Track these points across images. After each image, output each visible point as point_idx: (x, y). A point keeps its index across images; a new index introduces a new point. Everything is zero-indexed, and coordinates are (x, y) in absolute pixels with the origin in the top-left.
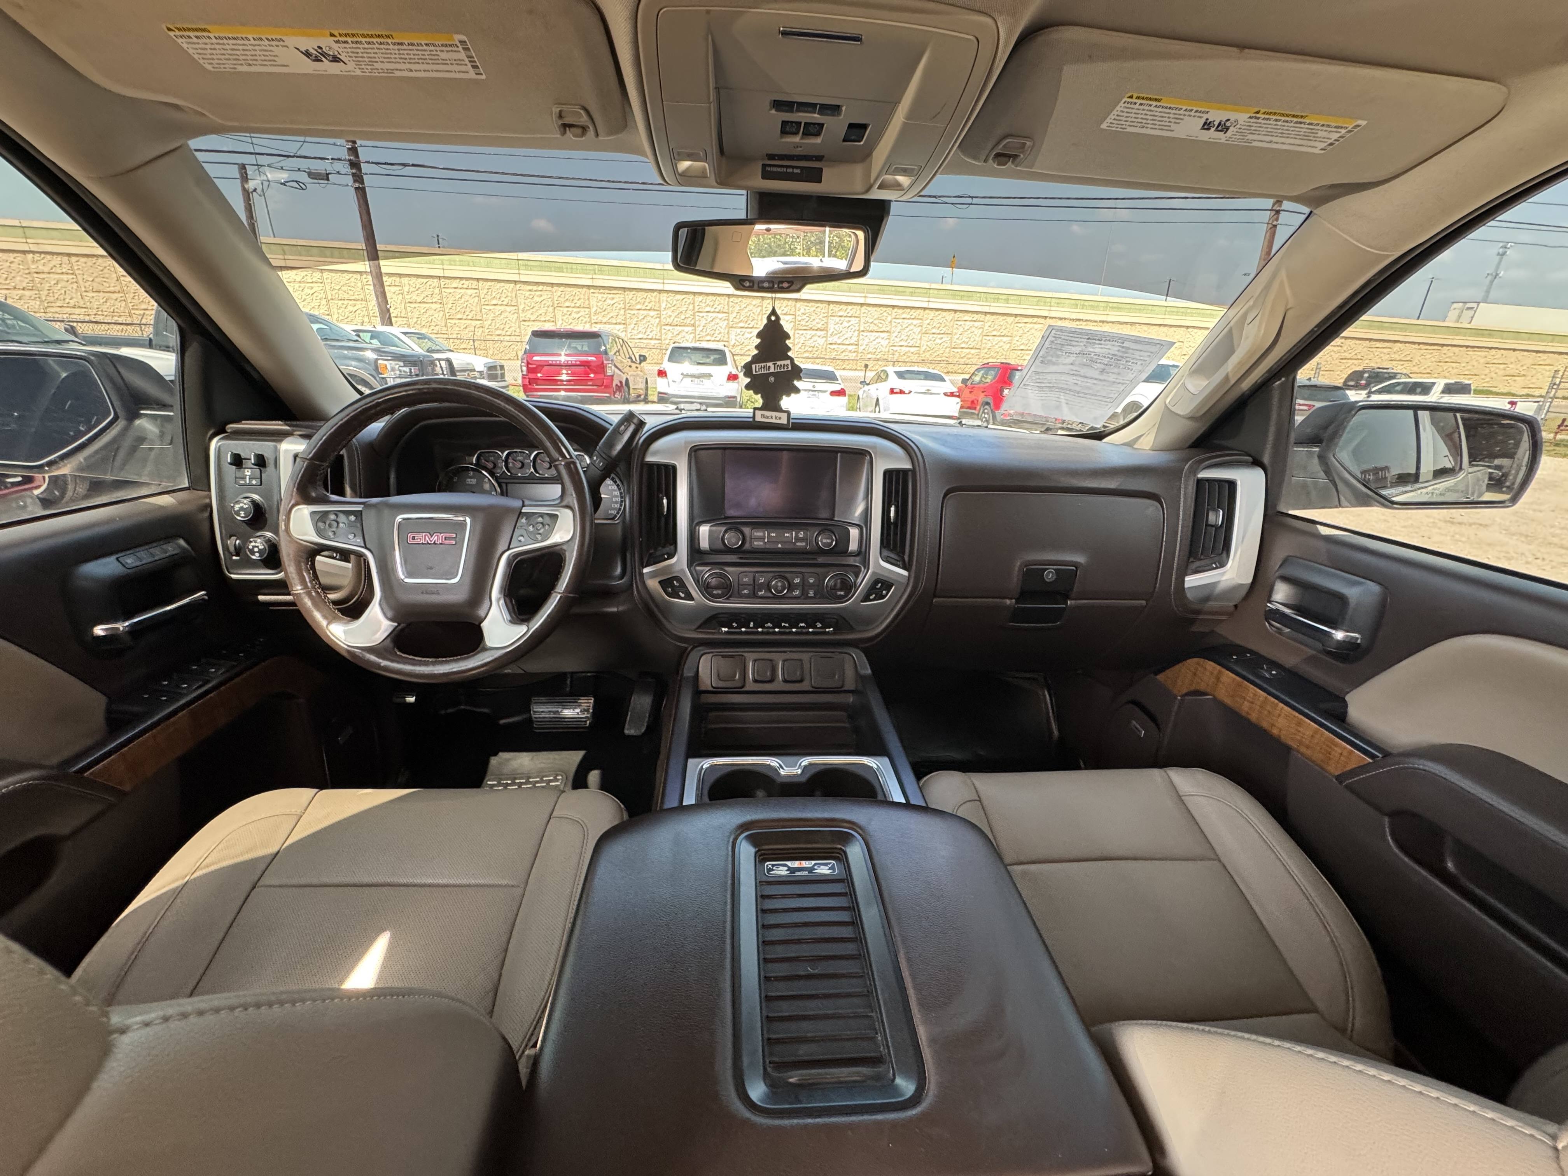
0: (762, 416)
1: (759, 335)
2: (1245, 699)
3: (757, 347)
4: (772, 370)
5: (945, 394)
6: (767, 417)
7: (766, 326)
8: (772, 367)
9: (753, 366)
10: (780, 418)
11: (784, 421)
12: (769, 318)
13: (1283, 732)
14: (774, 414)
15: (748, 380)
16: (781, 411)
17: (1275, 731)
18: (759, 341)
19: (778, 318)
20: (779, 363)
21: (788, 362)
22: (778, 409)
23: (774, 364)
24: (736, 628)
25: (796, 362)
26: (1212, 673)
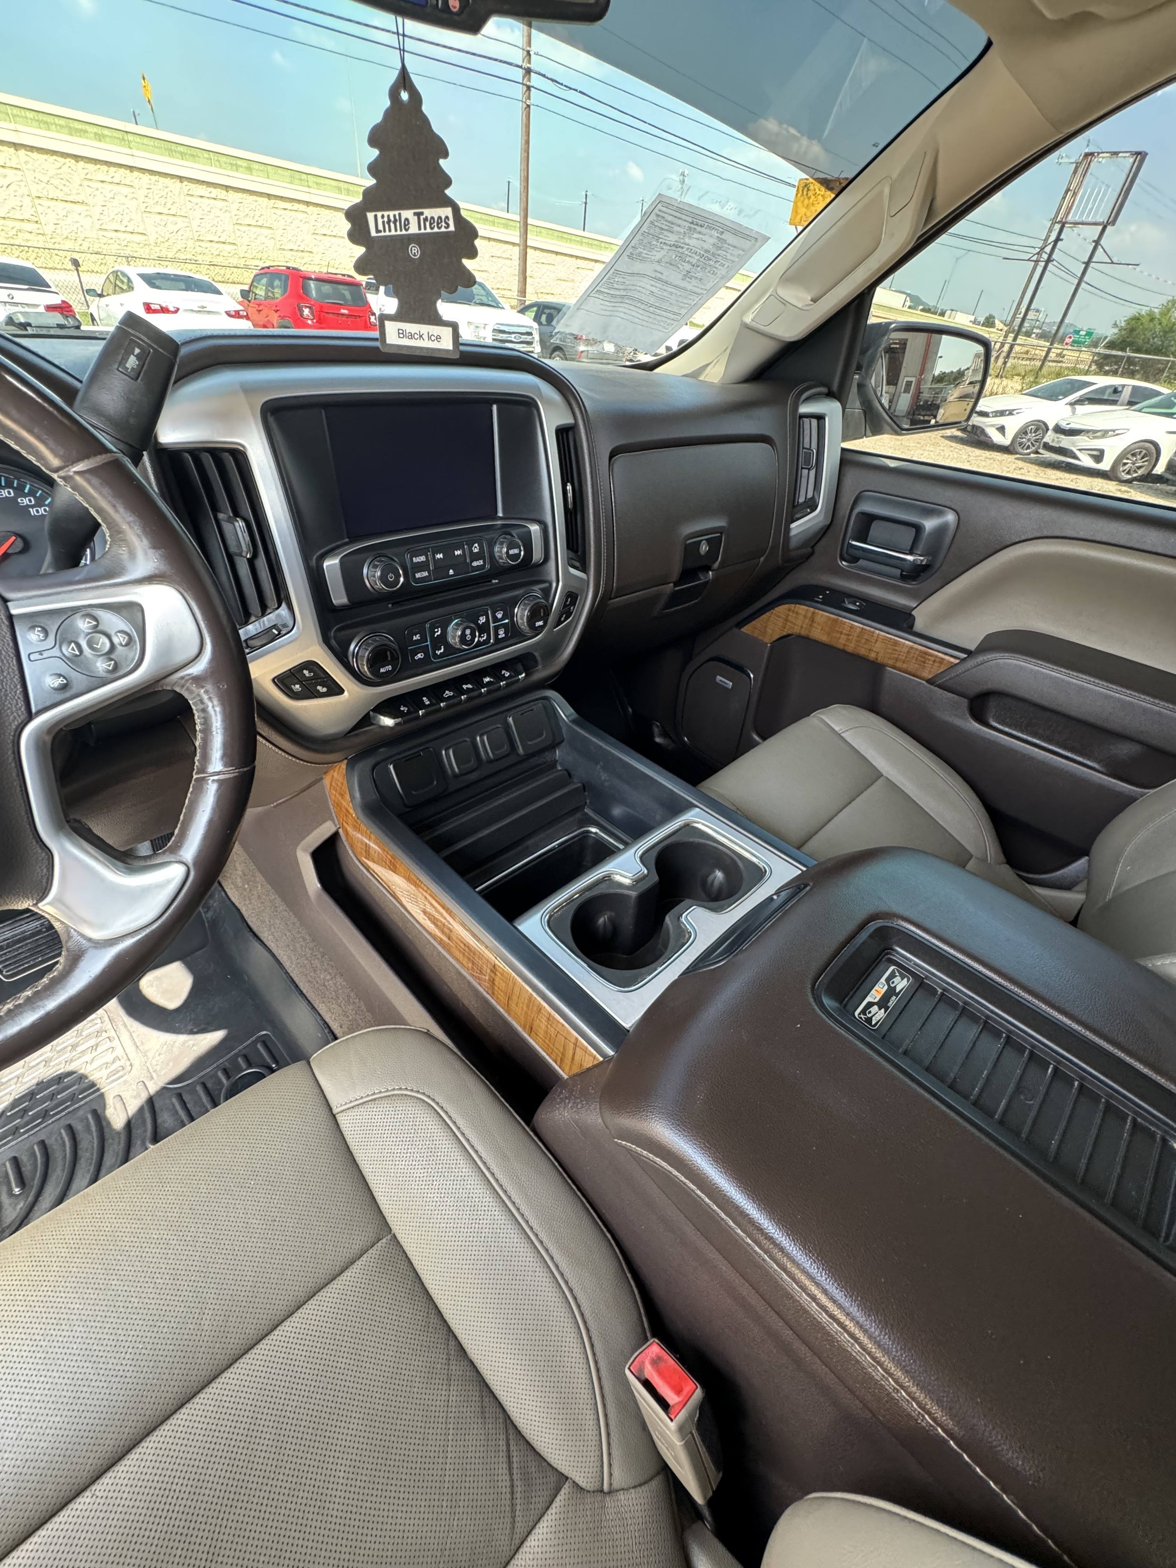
0: (401, 333)
1: (375, 139)
2: (841, 633)
3: (373, 169)
4: (413, 229)
5: (228, 314)
6: (411, 336)
7: (388, 114)
8: (413, 221)
9: (370, 216)
10: (438, 338)
11: (446, 343)
12: (394, 94)
13: (880, 655)
14: (424, 329)
15: (360, 250)
16: (437, 320)
17: (872, 656)
18: (375, 153)
19: (416, 97)
20: (428, 212)
21: (448, 212)
22: (436, 320)
23: (418, 215)
24: (409, 712)
25: (463, 213)
26: (805, 616)
